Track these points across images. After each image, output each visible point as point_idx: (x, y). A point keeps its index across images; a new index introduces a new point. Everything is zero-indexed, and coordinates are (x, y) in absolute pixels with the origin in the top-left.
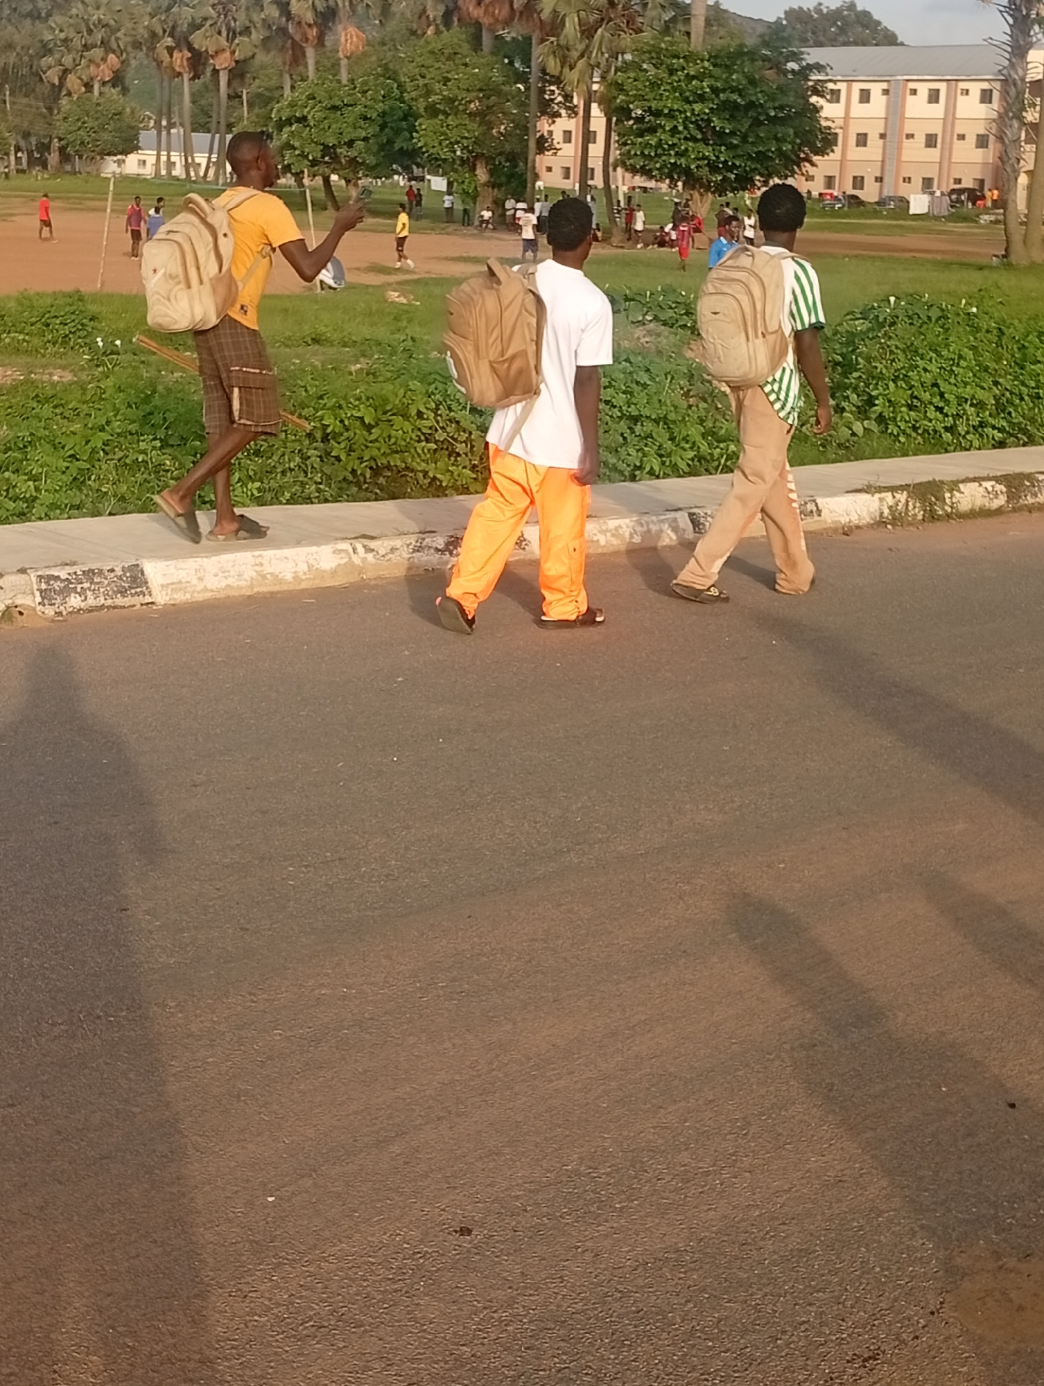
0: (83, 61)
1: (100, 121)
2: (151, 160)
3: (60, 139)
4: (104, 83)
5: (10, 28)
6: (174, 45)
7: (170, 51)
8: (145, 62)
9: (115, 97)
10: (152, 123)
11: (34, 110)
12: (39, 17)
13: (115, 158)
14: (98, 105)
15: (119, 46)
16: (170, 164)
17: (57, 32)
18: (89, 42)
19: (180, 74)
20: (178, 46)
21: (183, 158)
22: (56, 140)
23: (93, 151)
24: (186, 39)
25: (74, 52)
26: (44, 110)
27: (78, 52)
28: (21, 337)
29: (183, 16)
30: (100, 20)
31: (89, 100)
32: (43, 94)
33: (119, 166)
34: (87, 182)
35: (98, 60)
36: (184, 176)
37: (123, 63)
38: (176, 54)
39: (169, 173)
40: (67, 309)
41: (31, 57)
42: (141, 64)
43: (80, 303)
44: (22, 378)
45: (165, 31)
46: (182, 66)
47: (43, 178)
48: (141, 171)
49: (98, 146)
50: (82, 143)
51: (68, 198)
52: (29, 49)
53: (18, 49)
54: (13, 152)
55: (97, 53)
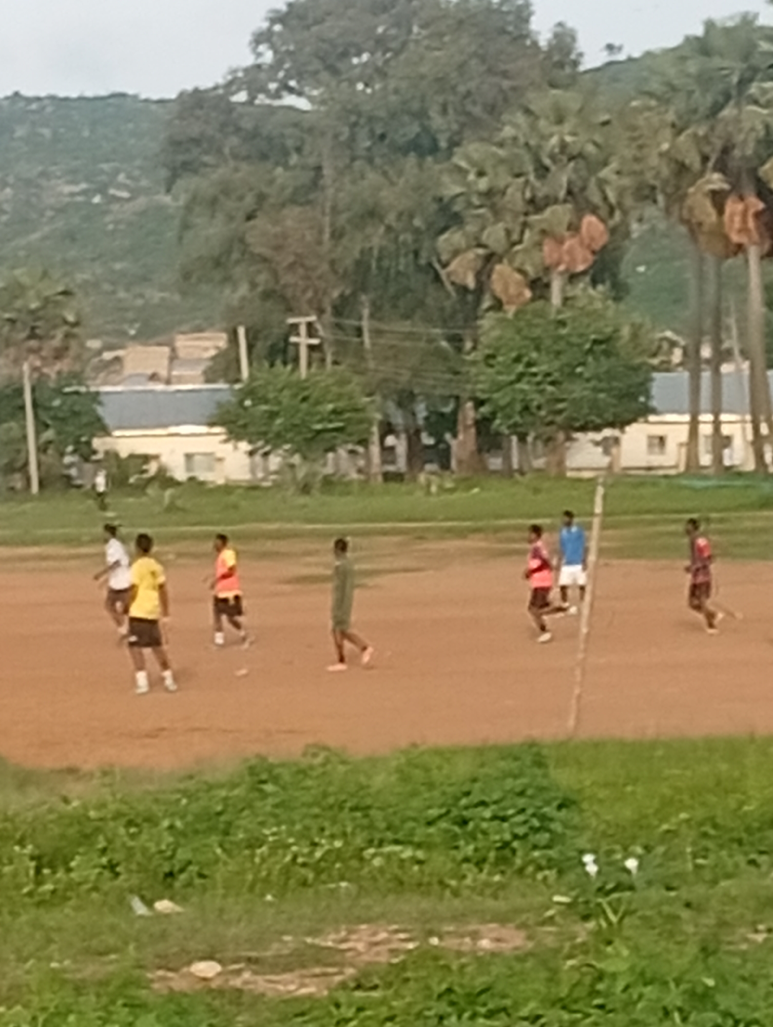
0: (527, 234)
1: (564, 359)
2: (677, 434)
3: (479, 403)
4: (573, 278)
5: (373, 177)
6: (726, 186)
7: (718, 199)
8: (662, 226)
9: (598, 305)
10: (677, 356)
11: (422, 344)
12: (434, 149)
13: (598, 436)
14: (562, 323)
15: (605, 198)
16: (721, 442)
17: (471, 177)
18: (540, 194)
19: (740, 248)
20: (736, 189)
21: (749, 427)
22: (470, 405)
23: (551, 423)
24: (753, 172)
25: (508, 217)
26: (444, 344)
27: (516, 215)
28: (408, 853)
29: (747, 125)
30: (563, 146)
31: (541, 314)
32: (442, 309)
33: (606, 452)
34: (537, 491)
35: (562, 230)
36: (751, 466)
37: (613, 231)
38: (732, 207)
39: (718, 459)
40: (509, 783)
41: (417, 231)
42: (653, 230)
43: (538, 772)
44: (411, 946)
45: (705, 159)
46: (744, 230)
47: (442, 489)
48: (656, 460)
49: (560, 412)
50: (526, 408)
51: (497, 530)
52: (411, 216)
53: (391, 218)
54: (376, 438)
55: (559, 214)
